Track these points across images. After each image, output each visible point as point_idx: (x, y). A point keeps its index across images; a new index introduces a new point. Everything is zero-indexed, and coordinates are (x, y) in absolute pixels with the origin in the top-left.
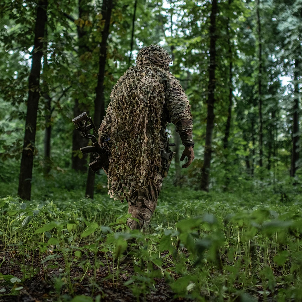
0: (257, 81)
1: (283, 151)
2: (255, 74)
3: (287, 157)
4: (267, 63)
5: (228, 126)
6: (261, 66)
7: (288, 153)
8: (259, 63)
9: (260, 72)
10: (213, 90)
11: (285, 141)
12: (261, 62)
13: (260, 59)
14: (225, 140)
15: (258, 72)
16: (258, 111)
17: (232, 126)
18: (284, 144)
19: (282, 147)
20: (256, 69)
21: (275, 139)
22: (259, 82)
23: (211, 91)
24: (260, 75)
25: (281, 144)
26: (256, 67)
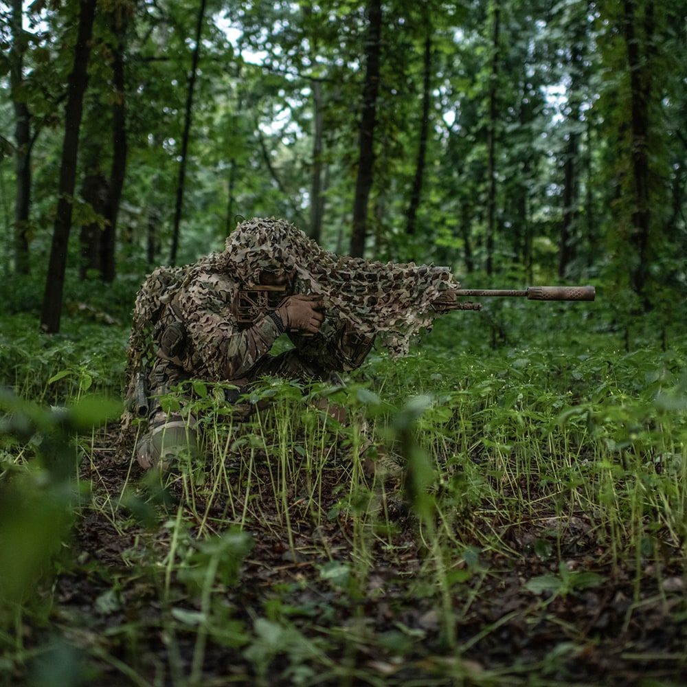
0: (487, 90)
1: (546, 243)
2: (484, 74)
3: (551, 256)
5: (418, 185)
6: (496, 58)
7: (555, 249)
8: (493, 52)
9: (495, 71)
10: (374, 100)
11: (548, 222)
12: (497, 50)
13: (496, 44)
14: (410, 214)
15: (490, 70)
16: (487, 155)
17: (427, 184)
18: (548, 229)
19: (543, 234)
20: (487, 65)
21: (528, 217)
22: (492, 92)
23: (367, 103)
24: (495, 77)
25: (540, 228)
26: (486, 59)
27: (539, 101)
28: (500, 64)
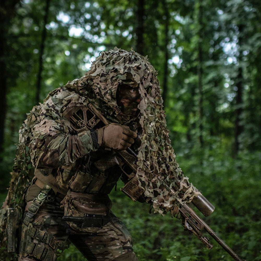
2: (195, 40)
4: (208, 28)
9: (201, 37)
11: (228, 113)
13: (201, 23)
19: (226, 118)
20: (196, 34)
22: (200, 48)
27: (221, 51)
28: (203, 33)
